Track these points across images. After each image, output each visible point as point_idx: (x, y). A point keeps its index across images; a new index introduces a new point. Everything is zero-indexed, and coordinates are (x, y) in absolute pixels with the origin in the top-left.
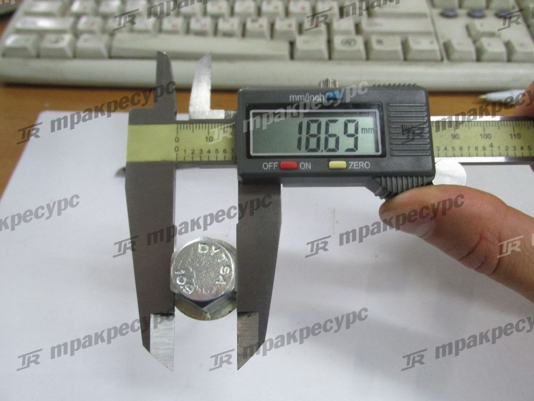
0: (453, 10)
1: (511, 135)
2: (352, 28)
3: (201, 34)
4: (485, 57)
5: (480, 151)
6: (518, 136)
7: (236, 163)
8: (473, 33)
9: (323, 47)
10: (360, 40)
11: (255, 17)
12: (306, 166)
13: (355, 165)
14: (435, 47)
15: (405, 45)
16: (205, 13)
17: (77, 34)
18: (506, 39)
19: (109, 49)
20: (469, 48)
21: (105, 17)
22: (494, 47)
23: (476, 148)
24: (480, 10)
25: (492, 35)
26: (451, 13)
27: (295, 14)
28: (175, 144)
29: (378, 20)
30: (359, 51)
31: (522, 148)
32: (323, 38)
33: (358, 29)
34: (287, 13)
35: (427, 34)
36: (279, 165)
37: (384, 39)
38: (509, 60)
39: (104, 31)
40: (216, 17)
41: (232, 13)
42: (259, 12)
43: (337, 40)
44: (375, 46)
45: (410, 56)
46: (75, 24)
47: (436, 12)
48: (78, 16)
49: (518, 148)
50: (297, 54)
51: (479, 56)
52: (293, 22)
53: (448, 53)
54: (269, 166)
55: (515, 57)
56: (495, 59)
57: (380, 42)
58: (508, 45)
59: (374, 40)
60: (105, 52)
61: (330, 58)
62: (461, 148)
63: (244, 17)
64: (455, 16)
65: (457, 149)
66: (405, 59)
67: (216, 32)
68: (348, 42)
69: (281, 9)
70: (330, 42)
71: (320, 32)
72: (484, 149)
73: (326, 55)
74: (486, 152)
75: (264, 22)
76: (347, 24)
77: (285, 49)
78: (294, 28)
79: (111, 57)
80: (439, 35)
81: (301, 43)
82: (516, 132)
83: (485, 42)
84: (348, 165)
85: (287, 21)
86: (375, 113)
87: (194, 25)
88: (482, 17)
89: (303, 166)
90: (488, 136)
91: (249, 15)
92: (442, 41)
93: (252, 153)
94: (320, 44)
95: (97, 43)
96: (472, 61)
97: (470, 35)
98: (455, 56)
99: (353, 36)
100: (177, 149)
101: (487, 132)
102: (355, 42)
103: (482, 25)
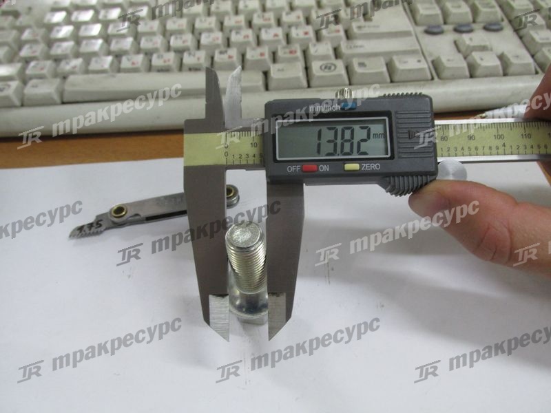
0: (439, 26)
1: (522, 135)
2: (331, 52)
3: (165, 70)
4: (479, 72)
5: (494, 150)
6: (529, 136)
7: (264, 166)
8: (463, 48)
9: (301, 74)
10: (340, 64)
11: (223, 49)
12: (325, 168)
13: (367, 167)
14: (424, 65)
15: (390, 66)
16: (169, 49)
17: (25, 81)
18: (499, 52)
19: (61, 94)
20: (460, 63)
21: (57, 60)
22: (488, 61)
23: (490, 148)
24: (468, 25)
25: (483, 48)
26: (435, 30)
27: (268, 42)
28: (225, 150)
29: (359, 42)
30: (340, 76)
31: (532, 147)
32: (300, 65)
33: (337, 53)
34: (259, 42)
35: (412, 52)
36: (302, 168)
37: (366, 61)
38: (505, 74)
39: (55, 75)
40: (180, 52)
41: (198, 46)
42: (228, 43)
43: (315, 66)
44: (358, 69)
45: (396, 78)
46: (23, 69)
47: (420, 29)
48: (27, 61)
49: (528, 147)
50: (272, 85)
51: (473, 72)
52: (266, 50)
53: (437, 71)
54: (293, 169)
55: (511, 70)
56: (490, 74)
57: (362, 65)
58: (501, 57)
59: (355, 62)
60: (57, 98)
61: (309, 86)
62: (476, 148)
63: (211, 49)
64: (441, 33)
65: (473, 149)
66: (392, 82)
67: (181, 67)
68: (328, 68)
69: (252, 39)
70: (307, 69)
71: (296, 59)
72: (497, 148)
73: (305, 83)
74: (499, 151)
75: (233, 52)
76: (325, 48)
77: (258, 79)
78: (267, 57)
79: (63, 103)
80: (426, 54)
81: (275, 72)
82: (527, 132)
83: (476, 56)
84: (361, 167)
85: (259, 50)
86: (385, 120)
87: (156, 61)
88: (471, 31)
89: (322, 168)
90: (501, 137)
91: (218, 46)
92: (430, 60)
93: (278, 158)
94: (298, 71)
95: (47, 89)
96: (465, 77)
97: (459, 51)
98: (446, 74)
99: (333, 60)
100: (226, 154)
101: (500, 133)
102: (335, 67)
103: (471, 39)
